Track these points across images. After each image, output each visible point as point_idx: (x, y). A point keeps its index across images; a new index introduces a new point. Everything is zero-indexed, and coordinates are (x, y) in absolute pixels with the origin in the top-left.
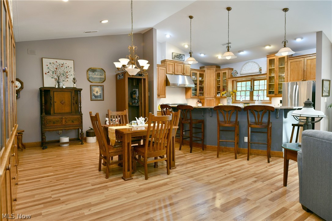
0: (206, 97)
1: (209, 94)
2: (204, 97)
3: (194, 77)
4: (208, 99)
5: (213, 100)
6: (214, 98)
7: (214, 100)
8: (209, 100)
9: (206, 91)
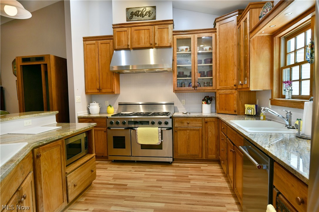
0: (218, 87)
1: (224, 82)
2: (214, 87)
3: (184, 48)
4: (222, 92)
5: (232, 96)
6: (234, 91)
7: (235, 95)
8: (223, 96)
9: (218, 74)
